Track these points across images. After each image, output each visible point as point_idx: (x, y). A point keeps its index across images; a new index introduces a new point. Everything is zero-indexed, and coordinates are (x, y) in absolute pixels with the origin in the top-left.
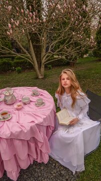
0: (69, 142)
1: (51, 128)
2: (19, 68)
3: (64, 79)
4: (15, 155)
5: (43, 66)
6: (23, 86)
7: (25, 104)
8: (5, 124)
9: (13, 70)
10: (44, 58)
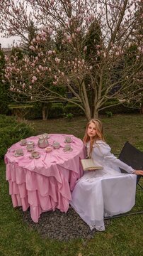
0: (88, 189)
1: (74, 174)
2: (71, 114)
3: (91, 128)
4: (37, 190)
5: (96, 113)
6: (58, 132)
7: (55, 148)
8: (33, 162)
9: (62, 117)
10: (99, 104)
